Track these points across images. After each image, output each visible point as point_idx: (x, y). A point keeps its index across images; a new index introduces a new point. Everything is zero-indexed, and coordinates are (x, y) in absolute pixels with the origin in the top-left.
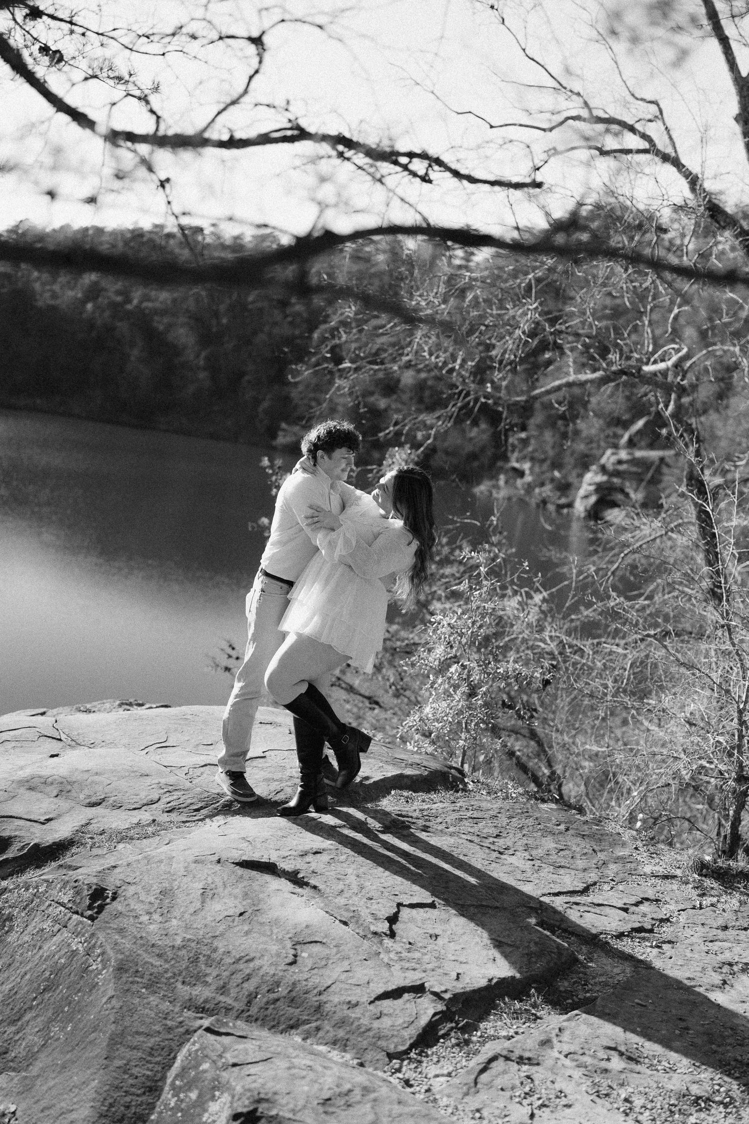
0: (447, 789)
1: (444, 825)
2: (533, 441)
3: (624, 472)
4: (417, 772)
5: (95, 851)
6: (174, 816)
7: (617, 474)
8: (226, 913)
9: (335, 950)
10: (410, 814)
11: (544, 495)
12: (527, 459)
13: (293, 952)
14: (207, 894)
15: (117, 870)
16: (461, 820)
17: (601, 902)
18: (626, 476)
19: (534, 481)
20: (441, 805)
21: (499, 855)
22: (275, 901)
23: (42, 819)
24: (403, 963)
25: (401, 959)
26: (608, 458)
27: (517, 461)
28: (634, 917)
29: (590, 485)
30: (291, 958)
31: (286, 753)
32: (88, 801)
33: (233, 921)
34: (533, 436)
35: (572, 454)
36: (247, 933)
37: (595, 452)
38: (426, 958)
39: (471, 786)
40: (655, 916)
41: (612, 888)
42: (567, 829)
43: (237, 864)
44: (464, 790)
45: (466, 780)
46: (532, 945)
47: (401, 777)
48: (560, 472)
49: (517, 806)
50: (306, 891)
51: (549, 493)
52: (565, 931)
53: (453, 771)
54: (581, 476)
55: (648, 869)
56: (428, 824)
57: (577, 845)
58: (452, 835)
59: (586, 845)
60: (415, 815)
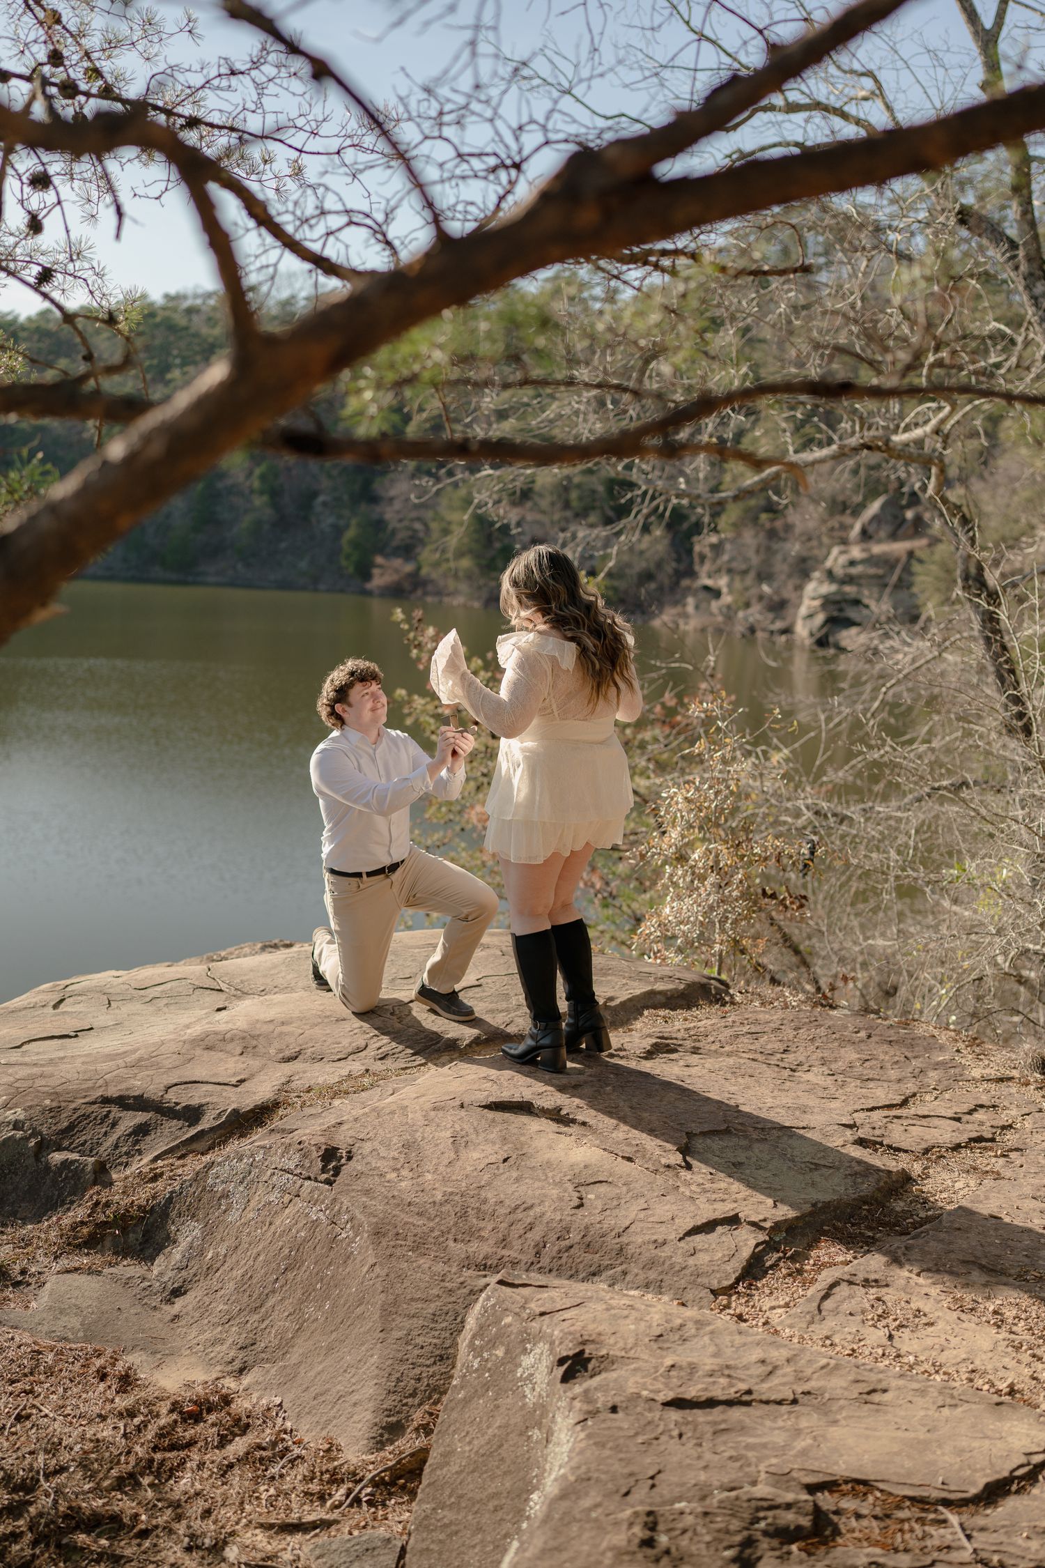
0: (711, 1003)
1: (718, 1045)
2: (728, 546)
3: (860, 577)
4: (671, 986)
5: (308, 1111)
6: (389, 1063)
7: (849, 580)
8: (487, 1161)
9: (625, 1189)
10: (674, 1035)
11: (751, 619)
12: (723, 572)
13: (577, 1194)
14: (459, 1142)
15: (344, 1127)
16: (737, 1036)
17: (926, 1113)
18: (863, 581)
19: (736, 601)
20: (709, 1022)
21: (791, 1073)
22: (540, 1142)
23: (234, 1080)
24: (708, 1195)
25: (705, 1191)
26: (836, 559)
27: (709, 577)
28: (969, 1126)
29: (814, 599)
30: (576, 1202)
31: (506, 978)
32: (281, 1056)
33: (498, 1168)
35: (785, 560)
36: (517, 1180)
37: (816, 552)
38: (734, 1188)
39: (738, 998)
40: (994, 1123)
41: (936, 1098)
42: (869, 1037)
43: (485, 1107)
44: (733, 1003)
45: (731, 991)
46: (856, 1167)
47: (652, 993)
48: (770, 586)
49: (802, 1015)
50: (574, 1129)
51: (758, 617)
52: (890, 1147)
53: (712, 981)
54: (799, 588)
55: (976, 1073)
56: (697, 1044)
57: (885, 1053)
58: (729, 1055)
59: (896, 1052)
60: (679, 1035)
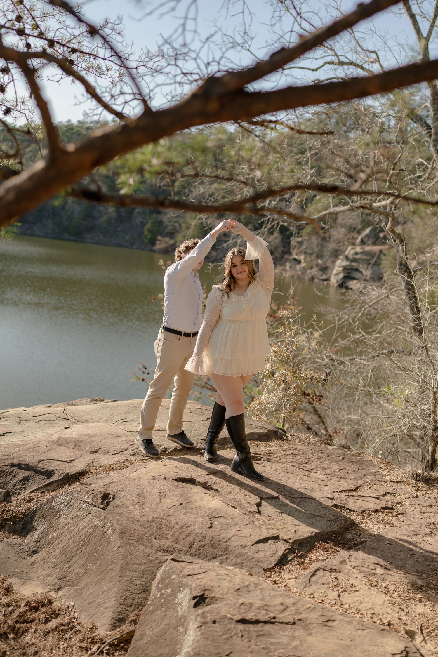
0: (278, 439)
1: (278, 458)
2: (305, 243)
3: (359, 259)
4: (261, 431)
5: (99, 476)
6: (136, 457)
7: (355, 260)
8: (173, 504)
9: (231, 521)
10: (260, 453)
11: (313, 274)
12: (303, 253)
13: (210, 522)
14: (162, 495)
15: (113, 484)
16: (287, 455)
17: (365, 495)
18: (360, 261)
19: (307, 266)
20: (276, 448)
21: (309, 473)
22: (197, 497)
23: (68, 460)
24: (267, 526)
25: (265, 524)
26: (350, 251)
27: (297, 255)
28: (382, 502)
29: (339, 267)
30: (209, 525)
31: (191, 423)
32: (90, 450)
33: (177, 508)
34: (305, 240)
35: (328, 250)
36: (185, 513)
37: (341, 248)
38: (278, 523)
39: (290, 438)
40: (393, 501)
41: (370, 488)
42: (344, 459)
43: (175, 480)
44: (287, 440)
45: (287, 435)
46: (331, 516)
47: (253, 433)
48: (321, 260)
49: (316, 447)
50: (212, 492)
51: (316, 273)
52: (347, 509)
53: (279, 430)
54: (334, 262)
55: (388, 478)
56: (270, 458)
57: (350, 467)
58: (283, 463)
59: (355, 467)
60: (262, 453)
